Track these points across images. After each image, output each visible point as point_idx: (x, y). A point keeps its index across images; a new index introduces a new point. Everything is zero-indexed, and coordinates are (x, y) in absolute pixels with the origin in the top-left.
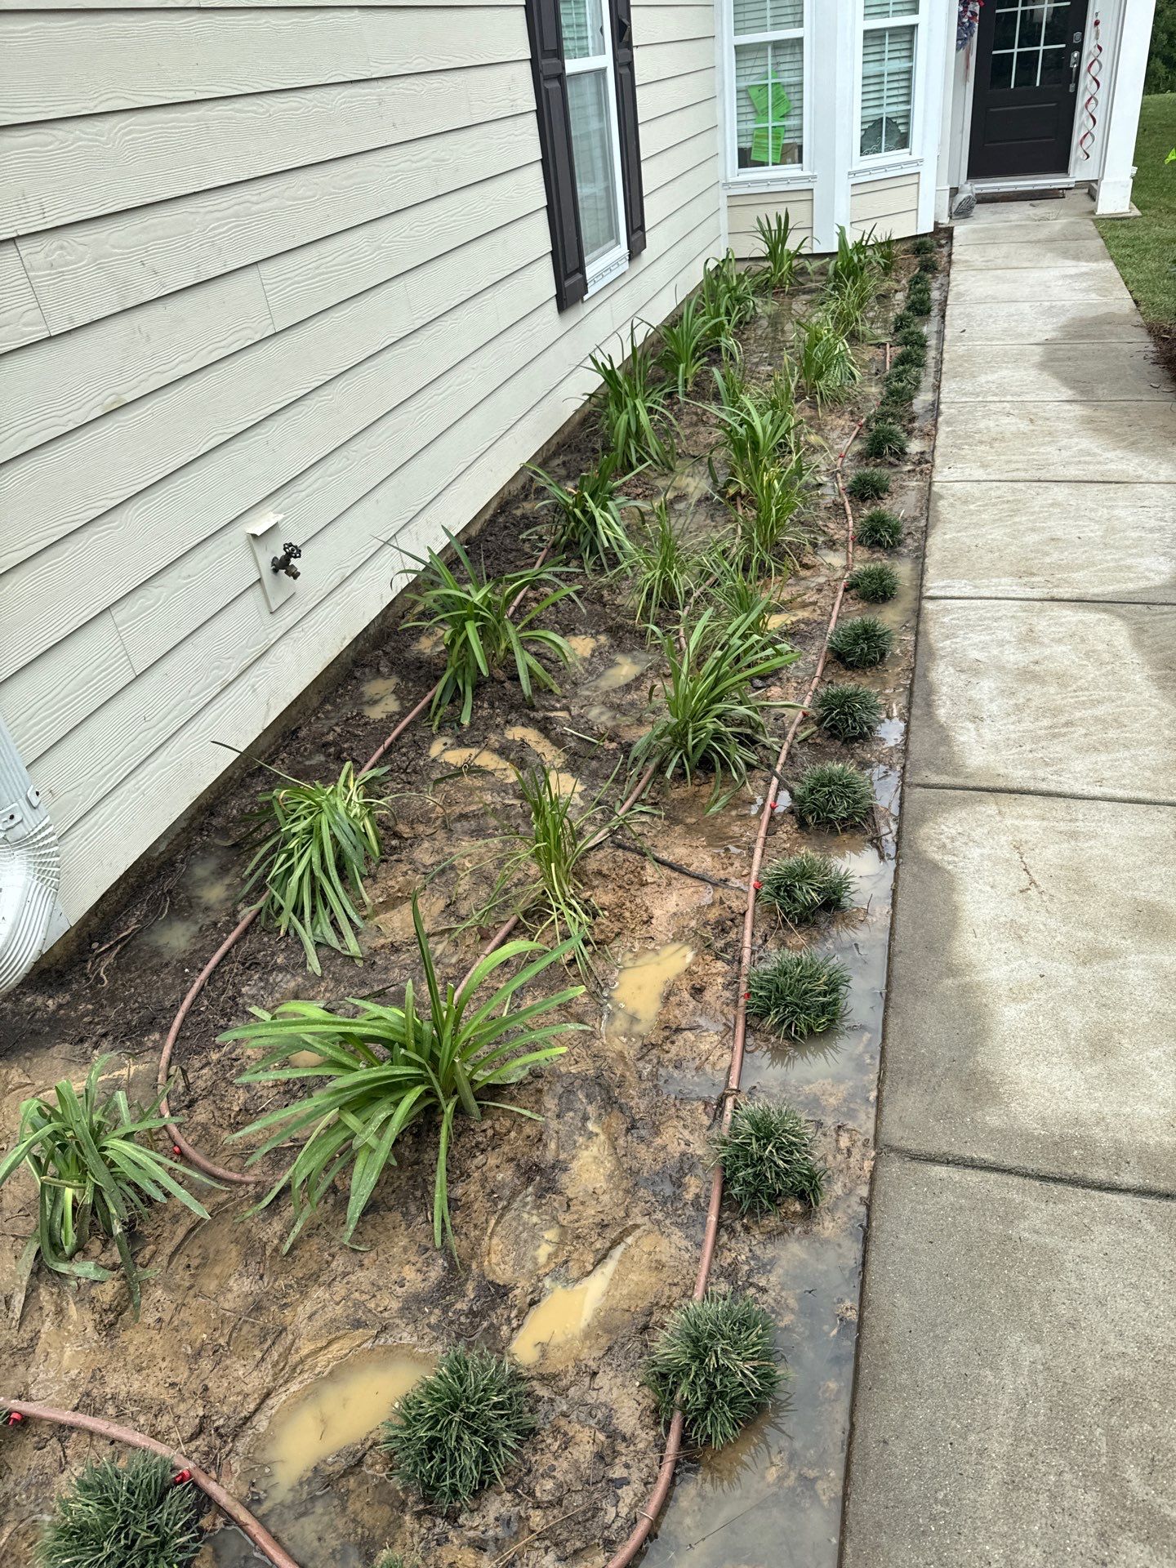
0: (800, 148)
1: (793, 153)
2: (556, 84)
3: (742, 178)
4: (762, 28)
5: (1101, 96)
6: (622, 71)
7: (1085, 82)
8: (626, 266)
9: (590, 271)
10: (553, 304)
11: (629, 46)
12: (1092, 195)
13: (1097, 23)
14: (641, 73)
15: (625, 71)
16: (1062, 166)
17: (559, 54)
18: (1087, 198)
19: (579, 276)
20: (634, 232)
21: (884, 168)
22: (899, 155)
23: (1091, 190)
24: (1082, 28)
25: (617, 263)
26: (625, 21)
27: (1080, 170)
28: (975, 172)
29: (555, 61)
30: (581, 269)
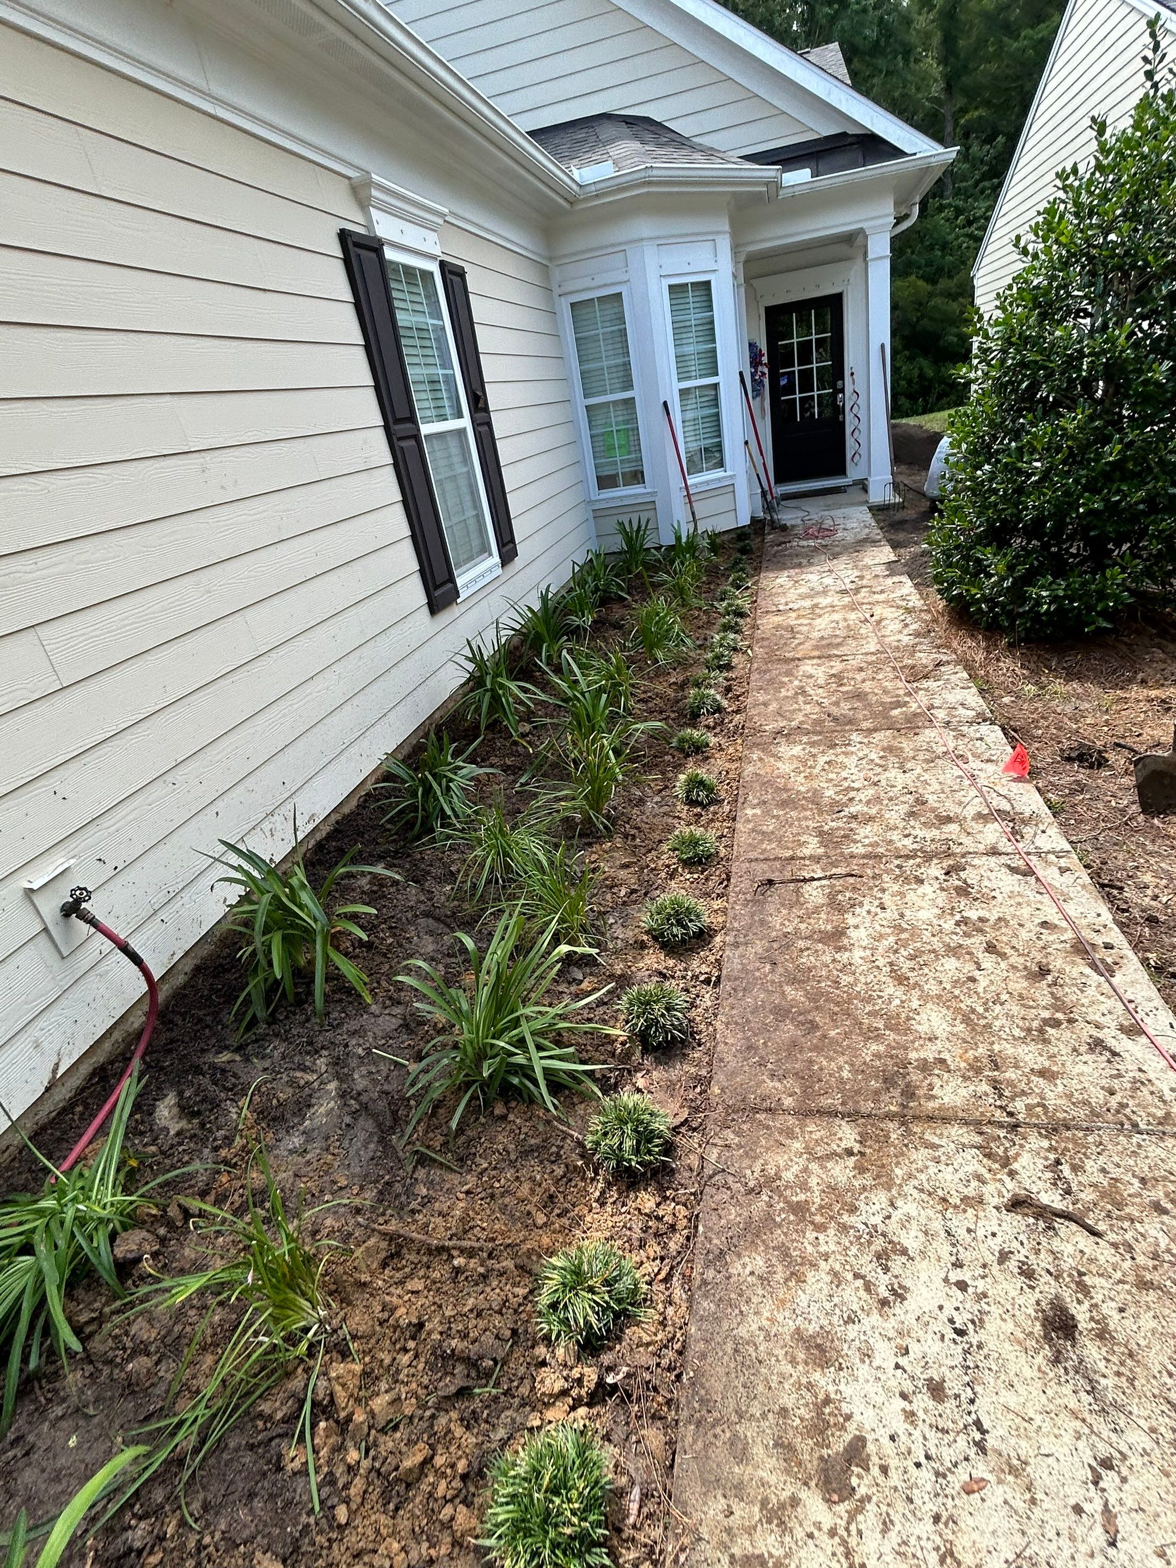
0: (642, 473)
1: (637, 477)
2: (413, 442)
3: (601, 497)
4: (604, 392)
5: (862, 426)
6: (481, 429)
7: (849, 417)
8: (499, 571)
9: (460, 582)
10: (426, 610)
11: (486, 409)
12: (865, 489)
13: (852, 374)
14: (499, 429)
15: (484, 429)
16: (841, 470)
17: (412, 419)
18: (862, 492)
19: (450, 585)
20: (504, 545)
21: (707, 482)
22: (718, 474)
23: (862, 485)
24: (842, 378)
25: (490, 570)
26: (479, 393)
27: (854, 473)
28: (780, 479)
29: (409, 425)
30: (451, 579)
